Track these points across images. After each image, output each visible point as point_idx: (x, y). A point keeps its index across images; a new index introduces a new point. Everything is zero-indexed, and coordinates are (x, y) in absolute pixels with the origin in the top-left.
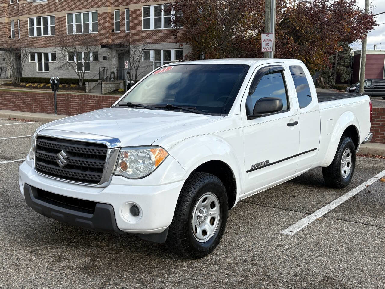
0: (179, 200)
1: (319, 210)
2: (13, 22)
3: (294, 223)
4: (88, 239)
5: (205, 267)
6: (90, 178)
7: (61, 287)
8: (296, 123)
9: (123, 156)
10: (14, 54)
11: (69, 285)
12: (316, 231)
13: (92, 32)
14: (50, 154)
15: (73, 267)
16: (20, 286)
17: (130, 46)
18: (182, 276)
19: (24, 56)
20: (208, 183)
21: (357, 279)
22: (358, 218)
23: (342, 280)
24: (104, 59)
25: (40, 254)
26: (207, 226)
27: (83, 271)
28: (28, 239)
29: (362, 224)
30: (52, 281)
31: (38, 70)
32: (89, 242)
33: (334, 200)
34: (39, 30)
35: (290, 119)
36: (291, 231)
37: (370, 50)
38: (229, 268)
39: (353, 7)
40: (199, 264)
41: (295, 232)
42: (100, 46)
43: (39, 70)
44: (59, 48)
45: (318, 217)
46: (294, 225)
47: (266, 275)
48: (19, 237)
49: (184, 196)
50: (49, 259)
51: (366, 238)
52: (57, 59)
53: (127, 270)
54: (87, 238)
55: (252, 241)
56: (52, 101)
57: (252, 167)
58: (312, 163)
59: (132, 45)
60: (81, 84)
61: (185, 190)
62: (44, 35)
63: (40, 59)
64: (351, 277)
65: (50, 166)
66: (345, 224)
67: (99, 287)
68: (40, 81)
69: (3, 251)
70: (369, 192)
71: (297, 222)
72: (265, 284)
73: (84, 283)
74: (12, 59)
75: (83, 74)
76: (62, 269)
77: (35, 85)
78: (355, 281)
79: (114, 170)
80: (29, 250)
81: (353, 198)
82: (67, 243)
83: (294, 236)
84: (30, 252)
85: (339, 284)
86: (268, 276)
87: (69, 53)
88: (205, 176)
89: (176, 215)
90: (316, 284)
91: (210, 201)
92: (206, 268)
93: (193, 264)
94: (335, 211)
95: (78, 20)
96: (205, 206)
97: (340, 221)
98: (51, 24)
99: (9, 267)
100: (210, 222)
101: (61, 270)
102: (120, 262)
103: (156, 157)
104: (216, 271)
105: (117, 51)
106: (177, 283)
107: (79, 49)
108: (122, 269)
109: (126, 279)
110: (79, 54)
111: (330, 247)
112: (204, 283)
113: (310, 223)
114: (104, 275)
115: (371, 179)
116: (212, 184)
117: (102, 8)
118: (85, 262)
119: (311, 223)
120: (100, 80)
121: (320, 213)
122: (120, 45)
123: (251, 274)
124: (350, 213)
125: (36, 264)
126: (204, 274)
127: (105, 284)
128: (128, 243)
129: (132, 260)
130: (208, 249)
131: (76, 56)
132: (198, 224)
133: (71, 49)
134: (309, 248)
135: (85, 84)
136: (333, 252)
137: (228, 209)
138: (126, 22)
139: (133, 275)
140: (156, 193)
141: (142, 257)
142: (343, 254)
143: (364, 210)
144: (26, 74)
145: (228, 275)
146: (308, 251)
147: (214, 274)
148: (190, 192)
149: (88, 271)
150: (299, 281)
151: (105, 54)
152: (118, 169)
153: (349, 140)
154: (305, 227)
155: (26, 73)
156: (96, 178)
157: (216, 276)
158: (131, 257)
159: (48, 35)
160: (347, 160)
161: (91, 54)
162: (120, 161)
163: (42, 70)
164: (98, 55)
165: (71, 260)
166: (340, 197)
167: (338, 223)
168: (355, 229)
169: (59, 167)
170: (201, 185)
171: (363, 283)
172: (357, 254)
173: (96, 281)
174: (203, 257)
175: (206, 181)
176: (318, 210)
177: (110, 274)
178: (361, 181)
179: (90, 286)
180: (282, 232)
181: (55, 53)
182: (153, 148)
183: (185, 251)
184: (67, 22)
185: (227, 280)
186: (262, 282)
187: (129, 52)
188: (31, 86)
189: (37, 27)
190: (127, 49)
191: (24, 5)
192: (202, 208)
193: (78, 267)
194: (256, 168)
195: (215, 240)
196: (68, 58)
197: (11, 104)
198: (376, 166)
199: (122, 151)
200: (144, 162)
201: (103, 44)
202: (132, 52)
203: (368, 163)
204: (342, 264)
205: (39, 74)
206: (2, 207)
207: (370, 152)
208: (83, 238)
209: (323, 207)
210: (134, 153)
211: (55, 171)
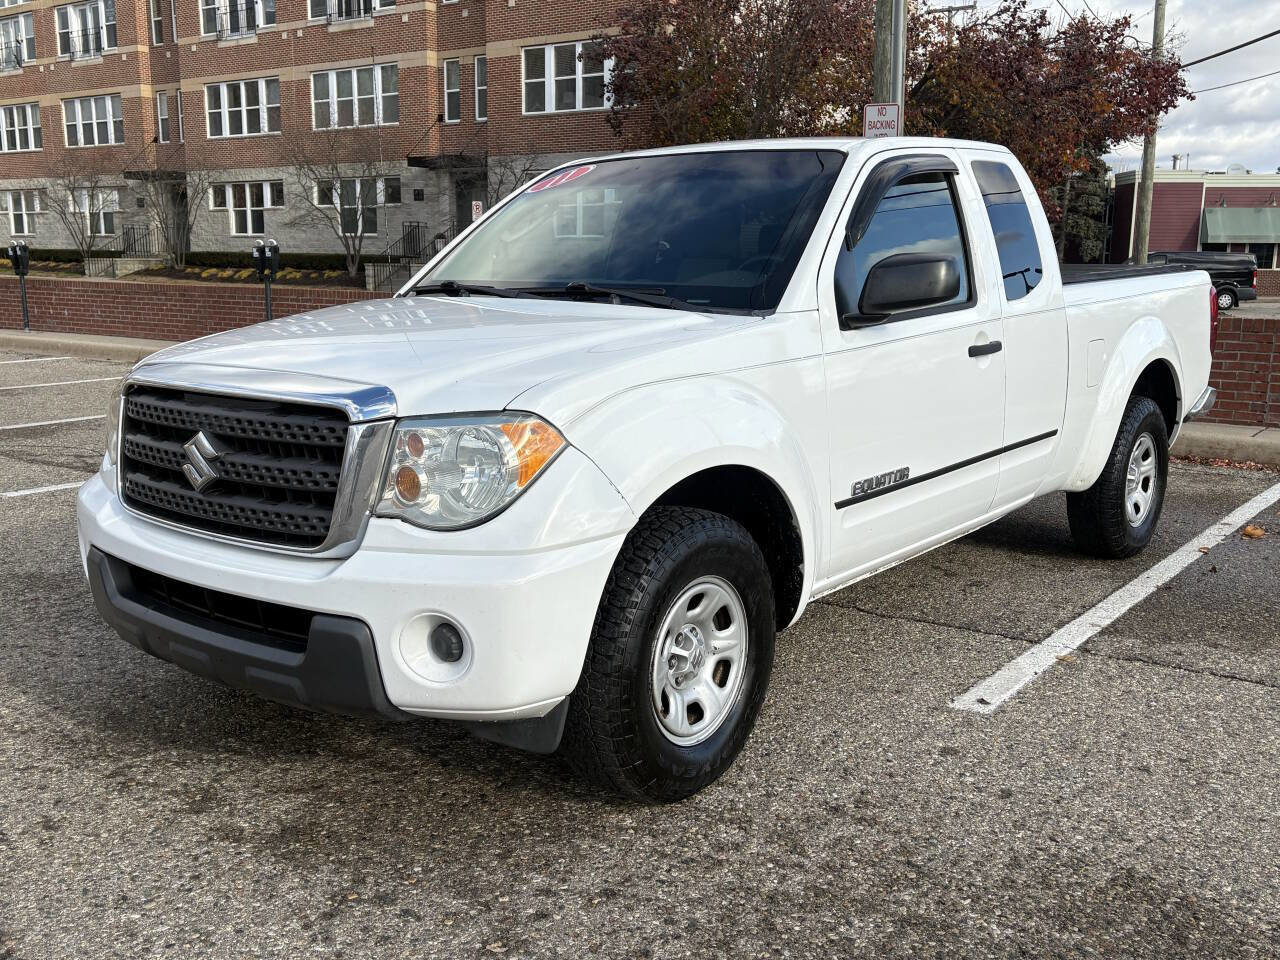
0: (606, 602)
1: (1065, 628)
2: (164, 98)
3: (990, 672)
4: (309, 730)
5: (697, 833)
6: (292, 528)
7: (186, 911)
8: (995, 347)
9: (407, 448)
10: (169, 187)
11: (216, 905)
12: (1064, 699)
13: (382, 124)
14: (165, 445)
15: (242, 830)
16: (41, 909)
17: (490, 160)
18: (616, 865)
19: (196, 192)
20: (707, 544)
21: (1236, 881)
22: (1194, 654)
23: (1181, 883)
24: (415, 199)
25: (138, 784)
26: (704, 690)
27: (272, 849)
28: (112, 728)
29: (1212, 674)
30: (158, 888)
31: (233, 232)
32: (311, 739)
33: (1107, 597)
34: (235, 118)
35: (977, 332)
36: (982, 701)
37: (1163, 173)
38: (779, 836)
39: (1122, 42)
40: (675, 820)
41: (996, 702)
42: (406, 162)
43: (237, 232)
44: (292, 169)
45: (1065, 653)
46: (989, 680)
47: (909, 863)
48: (83, 723)
49: (622, 588)
50: (166, 803)
51: (1235, 724)
52: (286, 198)
53: (427, 842)
54: (306, 725)
55: (855, 735)
56: (260, 310)
57: (855, 489)
58: (1038, 480)
59: (493, 157)
60: (353, 271)
61: (625, 569)
62: (249, 132)
63: (240, 201)
64: (1210, 871)
65: (164, 486)
66: (1157, 677)
67: (321, 911)
68: (240, 262)
69: (18, 774)
70: (1214, 570)
71: (998, 669)
72: (907, 898)
73: (271, 896)
74: (163, 199)
75: (357, 242)
76: (205, 839)
77: (228, 273)
78: (1229, 889)
79: (373, 497)
80: (106, 769)
81: (1167, 587)
82: (236, 745)
83: (992, 719)
84: (108, 777)
85: (1174, 900)
86: (919, 867)
87: (319, 183)
88: (696, 518)
89: (594, 657)
90: (1089, 899)
91: (713, 603)
92: (699, 836)
93: (653, 820)
94: (1116, 630)
95: (344, 89)
96: (698, 623)
97: (1138, 664)
98: (268, 103)
99: (23, 833)
100: (714, 677)
101: (199, 843)
102: (405, 814)
103: (519, 454)
104: (737, 847)
105: (452, 174)
106: (599, 895)
107: (345, 169)
108: (410, 841)
109: (418, 881)
110: (347, 185)
111: (1120, 757)
112: (694, 895)
113: (1040, 672)
114: (343, 863)
115: (1212, 528)
116: (718, 546)
117: (411, 55)
118: (286, 812)
119: (1045, 672)
120: (405, 257)
121: (1069, 638)
122: (461, 159)
123: (856, 860)
124: (1167, 638)
125: (116, 821)
126: (693, 860)
127: (344, 899)
128: (440, 742)
129: (449, 805)
130: (708, 769)
131: (339, 191)
132: (675, 685)
133: (324, 172)
134: (1047, 760)
135: (364, 270)
136: (1132, 776)
137: (775, 629)
138: (477, 95)
139: (445, 861)
140: (522, 581)
141: (483, 796)
142: (1167, 781)
143: (1210, 628)
144: (201, 243)
145: (776, 863)
146: (1046, 773)
147: (728, 860)
148: (644, 576)
149: (292, 847)
150: (1028, 886)
151: (420, 184)
152: (389, 495)
153: (1149, 406)
154: (1026, 687)
155: (202, 240)
156: (313, 527)
157: (736, 866)
158: (444, 794)
159: (262, 133)
160: (1143, 469)
161: (380, 185)
162: (395, 468)
163: (246, 232)
164: (399, 187)
165: (239, 807)
166: (1123, 585)
167: (1131, 671)
168: (1193, 694)
169: (194, 490)
170: (683, 550)
171: (1258, 896)
172: (1214, 784)
173: (315, 885)
174: (689, 795)
175: (701, 538)
176: (1062, 630)
177: (367, 860)
178: (1181, 535)
179: (290, 905)
180: (951, 705)
181: (281, 184)
182: (511, 419)
183: (628, 778)
184: (312, 96)
185: (772, 884)
186: (899, 890)
187: (485, 176)
188: (216, 275)
189: (230, 112)
190: (479, 170)
191: (194, 48)
192: (686, 630)
193: (259, 834)
194: (866, 492)
195: (732, 735)
196: (316, 195)
197: (145, 319)
198: (1219, 489)
199: (402, 433)
200: (482, 472)
201: (414, 155)
202: (493, 178)
203: (1194, 481)
204: (1169, 819)
205: (238, 242)
206: (52, 620)
207: (1196, 450)
208: (292, 725)
209: (1074, 618)
210: (444, 440)
211: (178, 505)
